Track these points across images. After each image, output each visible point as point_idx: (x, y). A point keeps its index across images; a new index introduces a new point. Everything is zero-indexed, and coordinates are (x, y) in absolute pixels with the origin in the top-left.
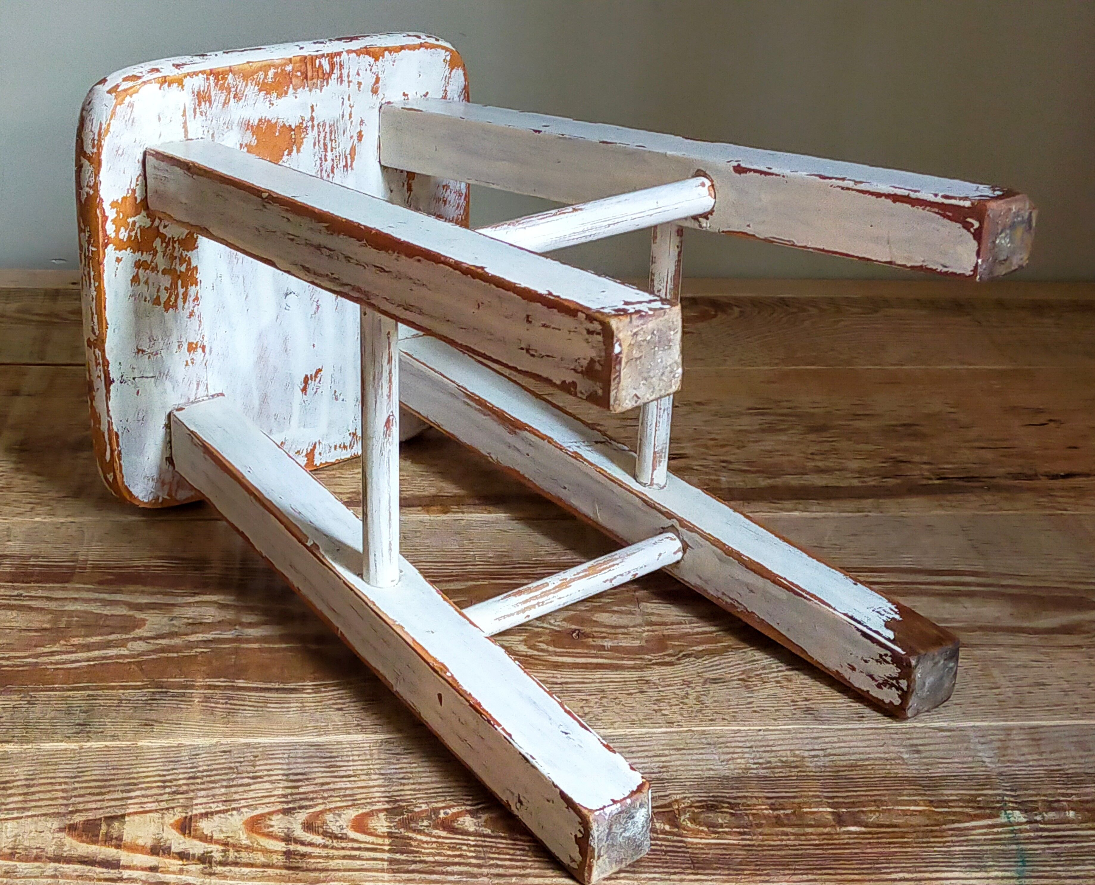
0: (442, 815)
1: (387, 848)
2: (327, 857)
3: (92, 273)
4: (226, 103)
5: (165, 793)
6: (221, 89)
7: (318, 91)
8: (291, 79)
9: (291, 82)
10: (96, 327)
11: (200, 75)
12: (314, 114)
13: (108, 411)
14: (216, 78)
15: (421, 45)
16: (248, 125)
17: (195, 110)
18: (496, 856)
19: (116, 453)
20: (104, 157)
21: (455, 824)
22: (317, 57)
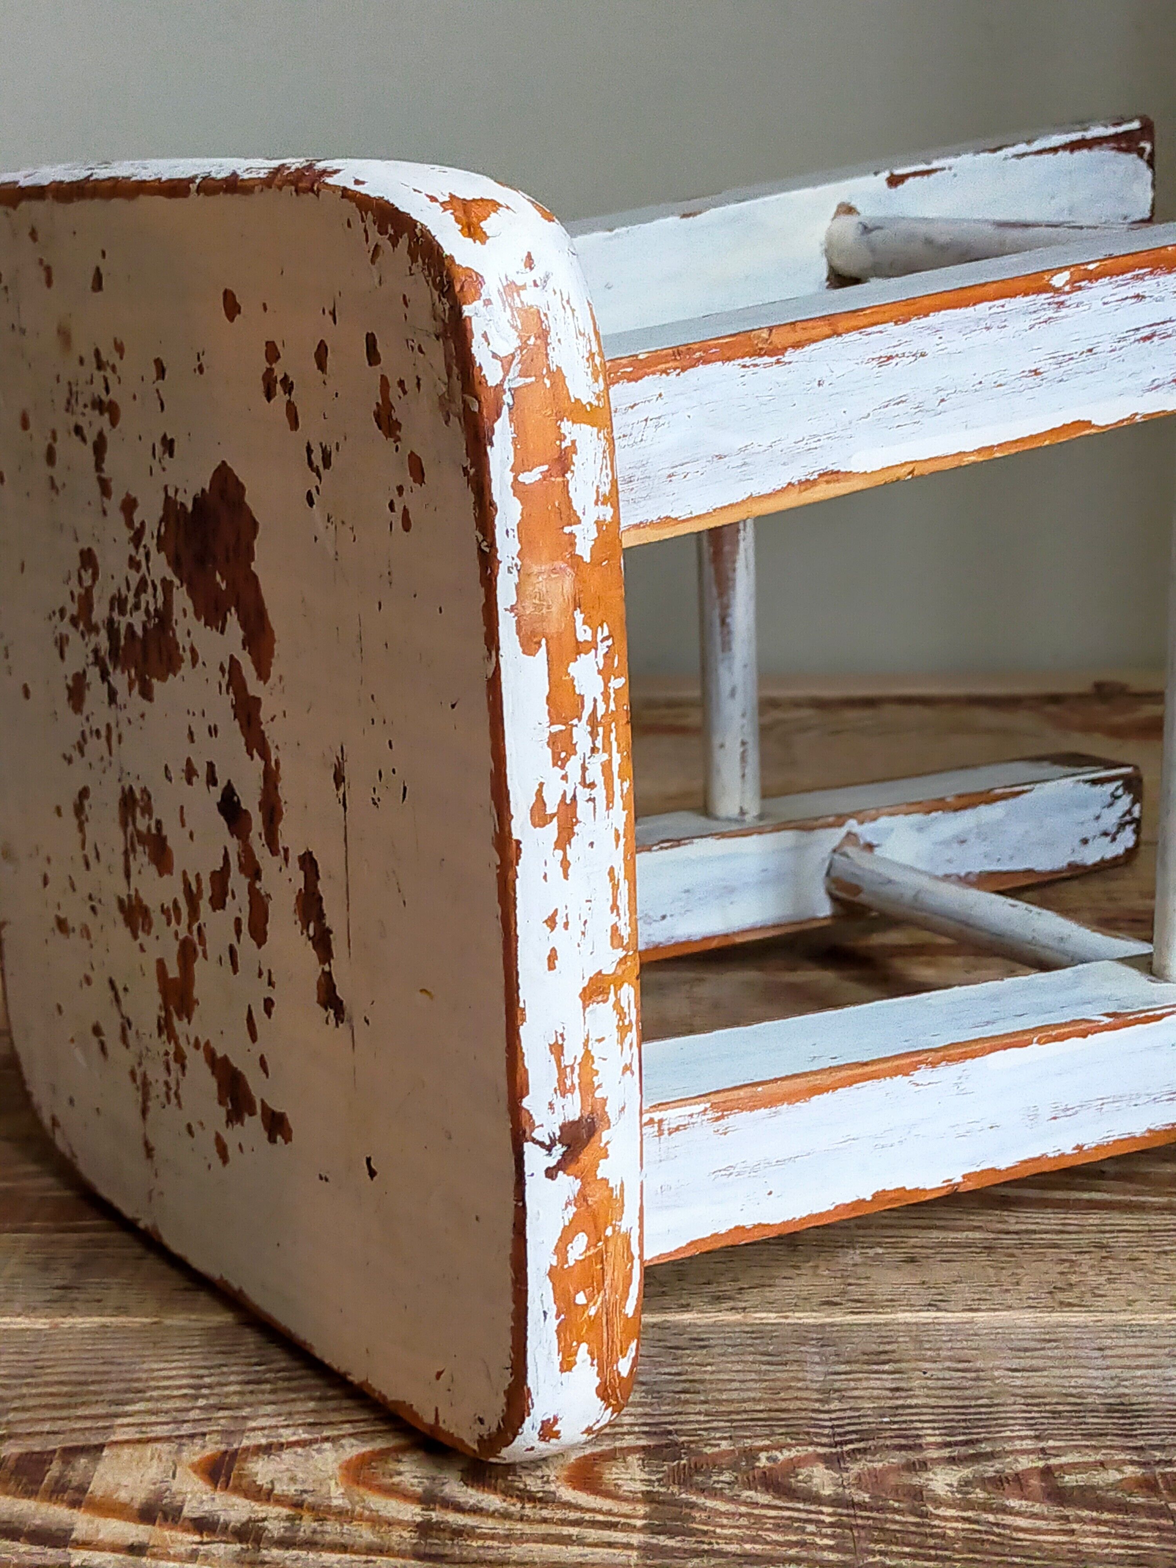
0: (763, 1461)
1: (639, 1523)
2: (508, 1538)
5: (193, 1408)
18: (881, 1547)
21: (792, 1480)
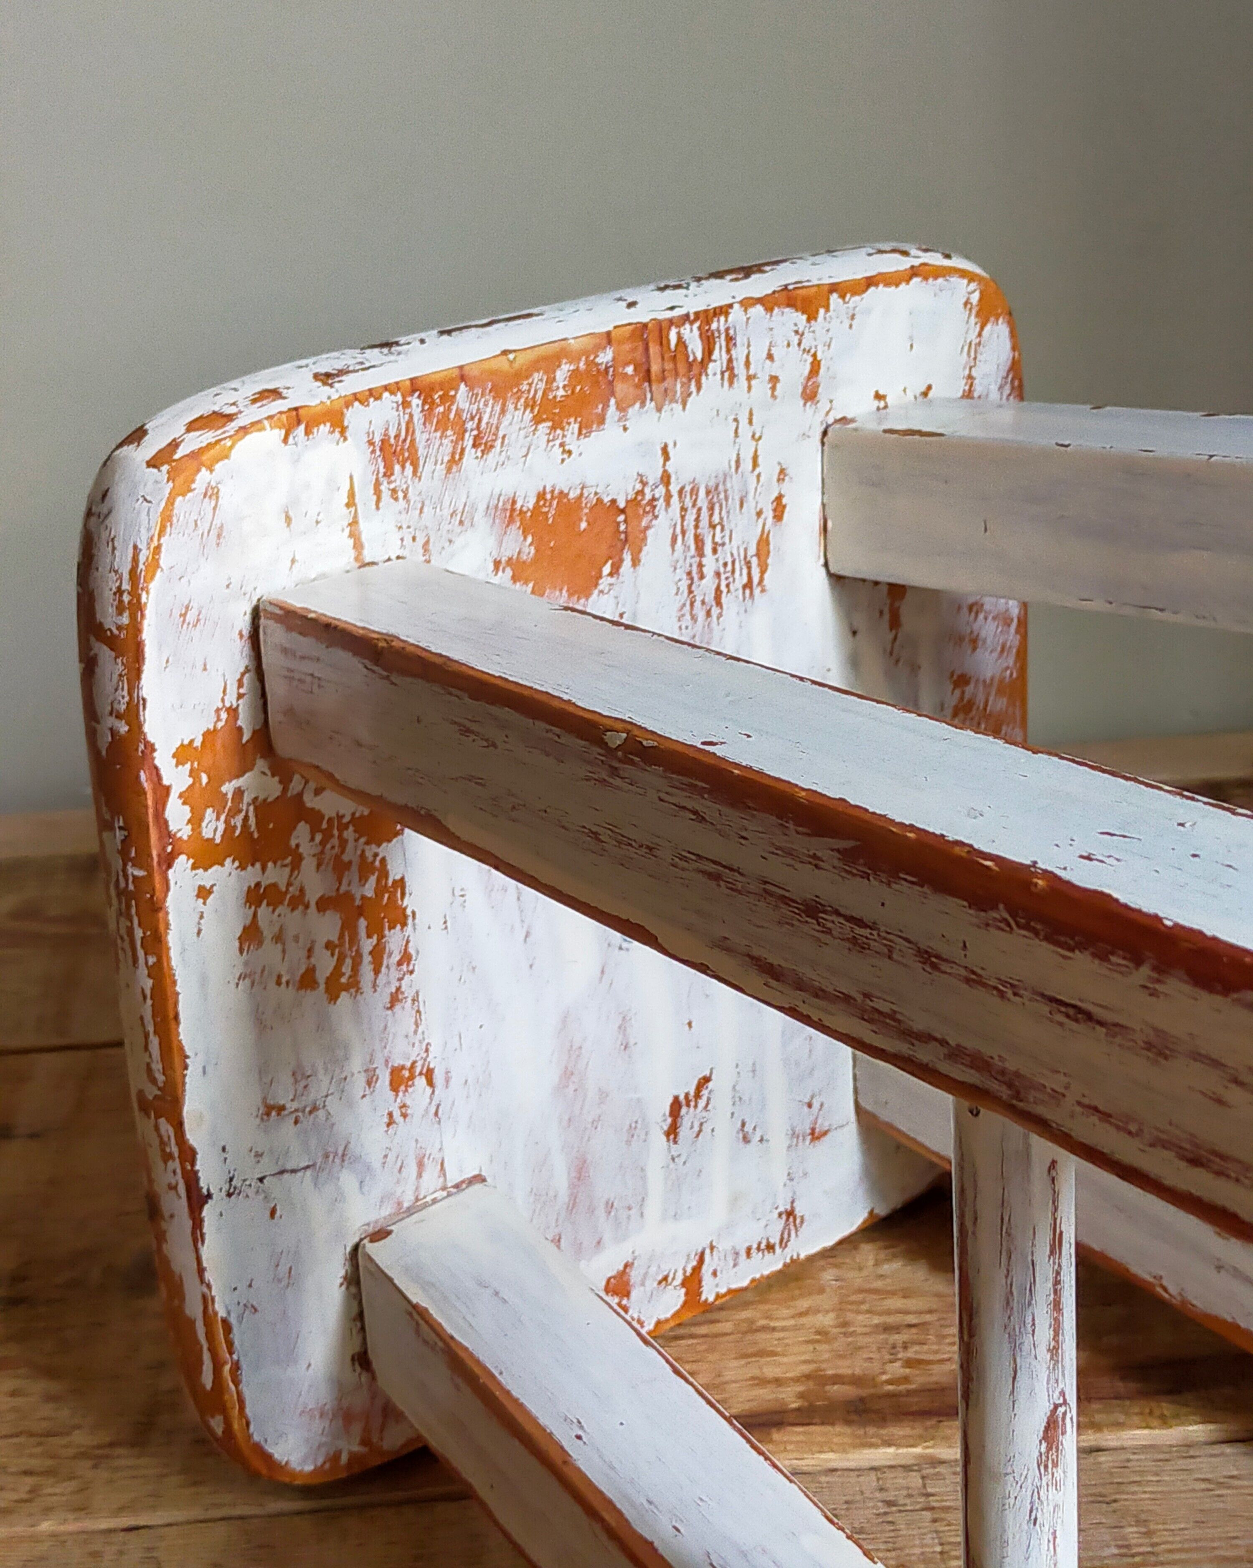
3: (139, 933)
4: (455, 461)
6: (442, 425)
7: (678, 407)
8: (611, 383)
9: (613, 394)
10: (157, 1066)
11: (386, 395)
12: (670, 466)
13: (201, 1270)
14: (428, 400)
15: (914, 272)
16: (513, 510)
17: (377, 485)
19: (227, 1368)
20: (149, 634)
22: (671, 322)
